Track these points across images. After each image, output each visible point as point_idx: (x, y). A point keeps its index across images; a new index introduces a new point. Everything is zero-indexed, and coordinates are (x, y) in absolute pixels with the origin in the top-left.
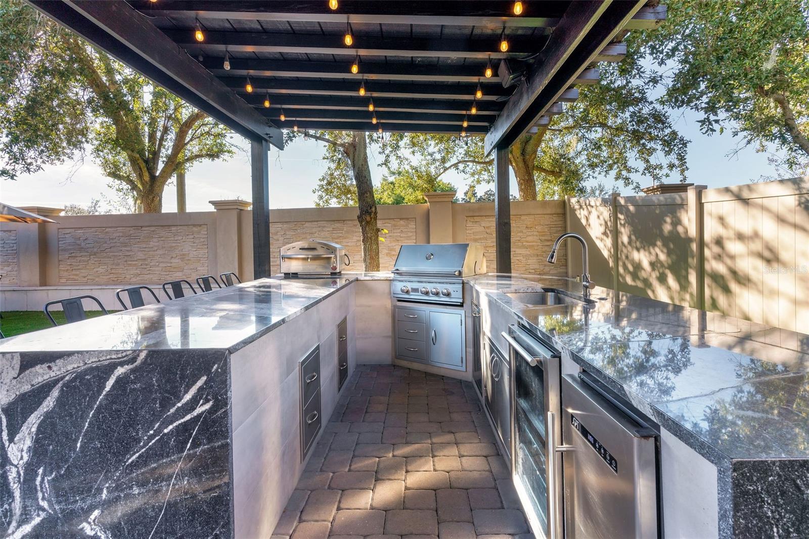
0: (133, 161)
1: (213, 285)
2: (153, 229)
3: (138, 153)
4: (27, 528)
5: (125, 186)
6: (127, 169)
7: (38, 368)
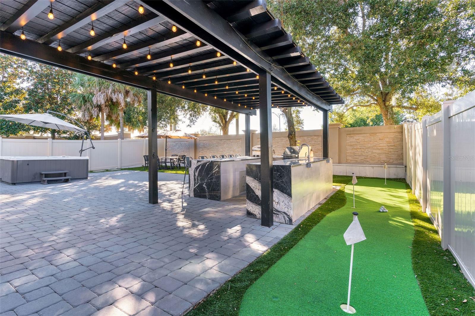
0: (220, 116)
1: (233, 156)
2: (225, 140)
3: (221, 113)
4: (197, 185)
5: (218, 125)
6: (218, 119)
7: (199, 163)
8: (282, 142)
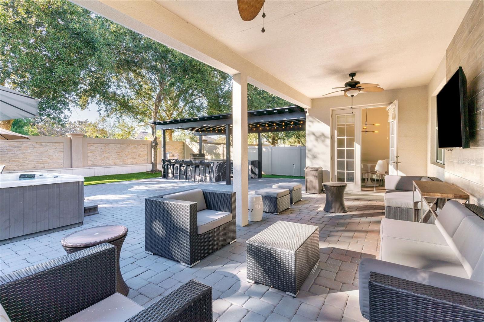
8: (116, 148)
